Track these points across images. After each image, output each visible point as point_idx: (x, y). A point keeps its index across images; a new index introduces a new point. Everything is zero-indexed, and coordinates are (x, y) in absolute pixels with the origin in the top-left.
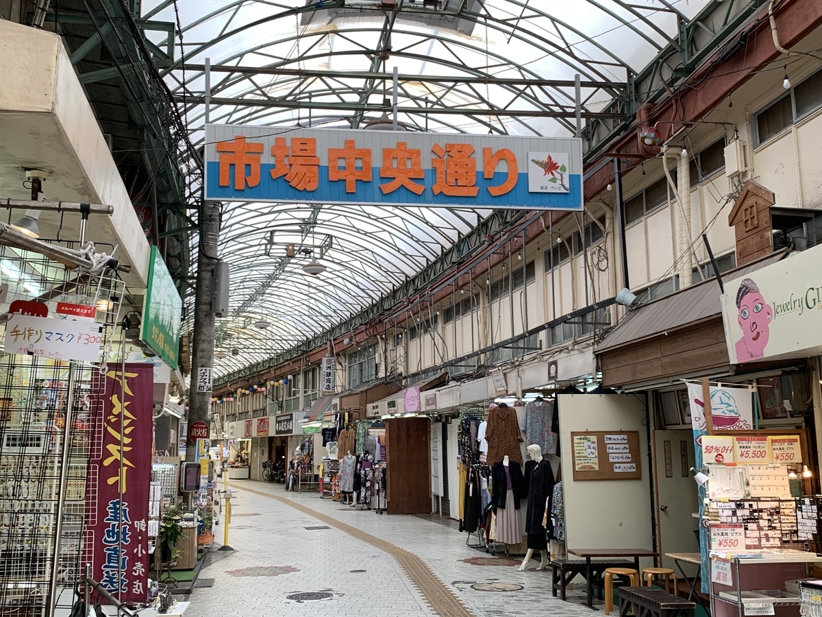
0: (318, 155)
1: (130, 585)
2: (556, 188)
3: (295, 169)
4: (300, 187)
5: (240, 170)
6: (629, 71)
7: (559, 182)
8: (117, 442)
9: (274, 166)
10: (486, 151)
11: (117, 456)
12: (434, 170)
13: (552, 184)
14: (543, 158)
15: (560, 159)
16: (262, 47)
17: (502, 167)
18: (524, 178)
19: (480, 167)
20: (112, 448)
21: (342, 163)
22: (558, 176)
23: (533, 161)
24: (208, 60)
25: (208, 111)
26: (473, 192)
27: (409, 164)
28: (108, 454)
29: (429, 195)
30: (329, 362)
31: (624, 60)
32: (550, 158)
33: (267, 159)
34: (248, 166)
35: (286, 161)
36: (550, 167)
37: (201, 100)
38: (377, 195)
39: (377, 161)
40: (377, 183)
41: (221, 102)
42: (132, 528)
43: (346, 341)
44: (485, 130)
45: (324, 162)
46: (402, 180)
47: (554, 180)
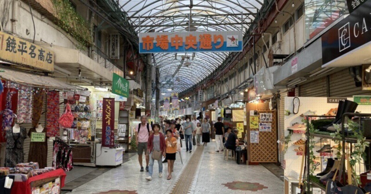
0: (168, 39)
1: (111, 143)
2: (235, 45)
3: (162, 44)
4: (164, 49)
5: (148, 45)
6: (258, 10)
7: (235, 44)
8: (108, 114)
9: (156, 43)
10: (215, 36)
11: (108, 117)
12: (200, 42)
13: (233, 44)
14: (231, 37)
15: (236, 37)
16: (157, 7)
17: (219, 40)
18: (225, 43)
19: (213, 40)
20: (107, 115)
21: (175, 41)
22: (235, 42)
23: (228, 38)
24: (139, 15)
25: (140, 29)
26: (210, 48)
27: (193, 41)
28: (106, 117)
29: (198, 49)
30: (201, 92)
31: (256, 7)
32: (233, 37)
33: (155, 41)
34: (150, 44)
35: (160, 42)
36: (233, 39)
37: (138, 26)
38: (184, 50)
39: (184, 40)
40: (184, 47)
41: (142, 26)
42: (111, 132)
43: (205, 85)
44: (215, 30)
45: (170, 41)
46: (191, 45)
47: (234, 43)
